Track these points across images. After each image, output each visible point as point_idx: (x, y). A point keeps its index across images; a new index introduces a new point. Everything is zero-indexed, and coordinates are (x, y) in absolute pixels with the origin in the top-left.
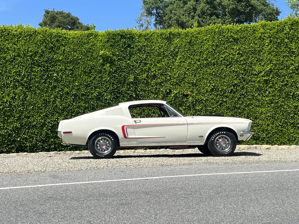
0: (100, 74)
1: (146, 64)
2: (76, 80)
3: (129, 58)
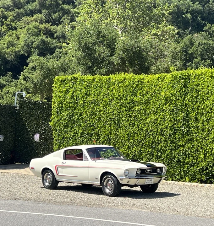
0: (164, 112)
1: (197, 102)
2: (147, 119)
3: (185, 97)
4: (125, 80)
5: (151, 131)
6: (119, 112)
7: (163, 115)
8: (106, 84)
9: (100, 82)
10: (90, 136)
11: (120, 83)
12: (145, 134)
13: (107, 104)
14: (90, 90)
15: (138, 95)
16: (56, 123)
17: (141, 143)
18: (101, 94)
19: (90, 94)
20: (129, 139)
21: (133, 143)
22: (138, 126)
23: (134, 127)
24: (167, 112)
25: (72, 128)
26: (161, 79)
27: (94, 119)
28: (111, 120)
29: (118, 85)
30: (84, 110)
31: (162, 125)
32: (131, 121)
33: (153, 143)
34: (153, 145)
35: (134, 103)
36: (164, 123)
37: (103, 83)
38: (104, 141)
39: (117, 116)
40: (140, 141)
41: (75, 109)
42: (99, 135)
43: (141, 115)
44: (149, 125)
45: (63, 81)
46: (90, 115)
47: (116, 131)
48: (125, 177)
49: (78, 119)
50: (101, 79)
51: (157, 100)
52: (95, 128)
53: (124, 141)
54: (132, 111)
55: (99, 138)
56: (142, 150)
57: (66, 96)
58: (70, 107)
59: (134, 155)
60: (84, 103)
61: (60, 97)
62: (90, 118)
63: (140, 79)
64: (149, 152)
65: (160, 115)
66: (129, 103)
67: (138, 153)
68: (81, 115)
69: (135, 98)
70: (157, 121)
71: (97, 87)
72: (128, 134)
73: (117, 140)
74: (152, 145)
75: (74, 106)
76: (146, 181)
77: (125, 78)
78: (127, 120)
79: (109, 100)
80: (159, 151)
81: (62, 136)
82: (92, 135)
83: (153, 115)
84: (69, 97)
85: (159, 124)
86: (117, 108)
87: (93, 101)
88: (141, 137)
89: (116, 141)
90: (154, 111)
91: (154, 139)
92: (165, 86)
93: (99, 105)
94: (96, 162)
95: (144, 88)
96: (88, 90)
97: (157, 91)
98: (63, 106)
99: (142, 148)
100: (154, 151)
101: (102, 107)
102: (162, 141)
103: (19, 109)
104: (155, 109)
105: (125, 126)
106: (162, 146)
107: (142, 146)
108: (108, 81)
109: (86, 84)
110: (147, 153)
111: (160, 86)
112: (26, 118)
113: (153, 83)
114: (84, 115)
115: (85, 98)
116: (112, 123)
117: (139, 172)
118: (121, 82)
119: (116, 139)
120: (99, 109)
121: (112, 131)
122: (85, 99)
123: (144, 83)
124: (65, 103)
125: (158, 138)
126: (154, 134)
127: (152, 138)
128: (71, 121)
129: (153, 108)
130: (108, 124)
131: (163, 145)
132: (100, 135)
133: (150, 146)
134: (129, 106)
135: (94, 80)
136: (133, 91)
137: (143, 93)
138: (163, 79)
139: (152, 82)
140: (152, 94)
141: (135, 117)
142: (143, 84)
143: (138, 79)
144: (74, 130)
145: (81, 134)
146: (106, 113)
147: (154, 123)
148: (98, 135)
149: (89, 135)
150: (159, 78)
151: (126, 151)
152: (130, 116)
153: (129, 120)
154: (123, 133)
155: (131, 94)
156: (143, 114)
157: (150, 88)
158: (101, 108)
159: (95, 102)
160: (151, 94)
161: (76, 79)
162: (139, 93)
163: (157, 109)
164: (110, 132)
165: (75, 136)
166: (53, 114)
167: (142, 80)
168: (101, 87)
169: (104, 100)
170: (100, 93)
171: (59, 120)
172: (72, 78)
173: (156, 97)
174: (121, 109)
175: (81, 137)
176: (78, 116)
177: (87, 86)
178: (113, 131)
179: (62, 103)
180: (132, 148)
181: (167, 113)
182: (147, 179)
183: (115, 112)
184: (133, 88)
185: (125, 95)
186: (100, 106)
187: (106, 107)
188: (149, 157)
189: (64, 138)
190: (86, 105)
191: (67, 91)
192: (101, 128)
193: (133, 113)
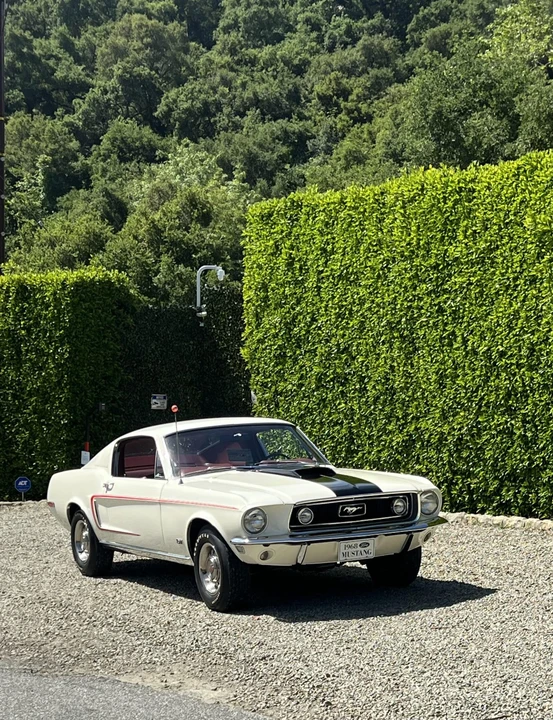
4: (422, 190)
5: (502, 354)
6: (411, 301)
7: (533, 296)
8: (373, 210)
9: (357, 208)
10: (343, 385)
11: (409, 202)
12: (486, 366)
13: (379, 276)
14: (334, 238)
15: (461, 238)
16: (256, 349)
17: (476, 397)
18: (362, 248)
19: (333, 248)
20: (442, 386)
21: (455, 397)
22: (465, 341)
23: (455, 347)
24: (545, 285)
25: (295, 361)
26: (525, 171)
27: (348, 329)
28: (392, 329)
29: (402, 211)
30: (322, 302)
31: (533, 333)
32: (446, 324)
33: (508, 395)
34: (511, 402)
35: (448, 265)
36: (539, 325)
37: (365, 210)
38: (378, 398)
39: (406, 314)
40: (473, 392)
41: (298, 303)
42: (365, 377)
43: (471, 304)
44: (494, 336)
45: (267, 218)
46: (338, 316)
47: (405, 364)
48: (247, 541)
49: (308, 332)
50: (361, 199)
51: (516, 248)
52: (354, 358)
53: (431, 393)
54: (445, 291)
55: (365, 388)
56: (480, 419)
57: (275, 264)
58: (286, 297)
59: (460, 439)
60: (319, 280)
61: (260, 267)
62: (337, 327)
63: (465, 180)
64: (499, 425)
65: (526, 296)
66: (435, 267)
67: (470, 430)
68: (314, 320)
69: (451, 249)
70: (518, 319)
71: (350, 225)
72: (440, 369)
73: (410, 393)
74: (507, 401)
75: (295, 293)
76: (343, 550)
77: (423, 186)
78: (434, 323)
79: (382, 262)
80: (528, 422)
81: (274, 387)
82: (346, 379)
83: (505, 301)
84: (283, 267)
85: (522, 328)
86: (406, 287)
87: (342, 271)
88: (474, 378)
89: (409, 397)
90: (508, 287)
91: (511, 381)
92: (536, 193)
93: (356, 283)
94: (181, 482)
95: (476, 210)
96: (329, 236)
97: (515, 215)
98: (267, 297)
99: (479, 413)
100: (513, 422)
101: (365, 286)
102: (535, 387)
103: (206, 317)
104: (508, 279)
105: (428, 346)
106: (535, 405)
107: (480, 407)
108: (377, 200)
109: (322, 218)
110: (495, 429)
111: (521, 197)
112: (227, 342)
113: (502, 188)
114: (324, 319)
115: (320, 263)
116: (394, 338)
117: (306, 517)
118: (412, 200)
119: (408, 389)
120: (358, 294)
121: (395, 364)
122: (321, 269)
123: (475, 194)
124: (274, 285)
125: (523, 380)
126: (512, 364)
127: (506, 379)
128: (292, 342)
129: (503, 275)
130: (384, 343)
131: (541, 401)
132: (366, 380)
133: (502, 405)
134: (438, 277)
135: (342, 202)
136: (445, 224)
137: (474, 228)
138: (532, 172)
139: (500, 187)
140: (500, 229)
141: (454, 312)
142: (475, 197)
143: (459, 182)
144: (301, 367)
145: (319, 380)
146: (378, 305)
147: (509, 326)
148: (361, 379)
149: (338, 382)
150: (519, 168)
151: (436, 425)
152: (441, 311)
153: (440, 323)
154: (425, 367)
155: (439, 236)
156: (476, 298)
157: (492, 210)
158: (362, 292)
159: (347, 272)
160: (496, 227)
161: (297, 205)
162: (461, 229)
163: (515, 279)
164: (391, 366)
165: (302, 385)
166: (246, 321)
167: (470, 185)
168: (360, 224)
169: (369, 264)
170: (359, 242)
171: (261, 341)
172: (286, 206)
173: (511, 239)
174: (415, 289)
175: (317, 388)
176: (306, 323)
177: (327, 224)
178: (398, 364)
179: (265, 287)
180: (454, 416)
181: (546, 288)
182: (343, 544)
183: (399, 302)
184: (443, 214)
185: (422, 243)
186: (360, 286)
187: (377, 288)
188: (502, 443)
189: (276, 393)
190: (326, 285)
191: (277, 247)
192: (367, 357)
193: (448, 298)
